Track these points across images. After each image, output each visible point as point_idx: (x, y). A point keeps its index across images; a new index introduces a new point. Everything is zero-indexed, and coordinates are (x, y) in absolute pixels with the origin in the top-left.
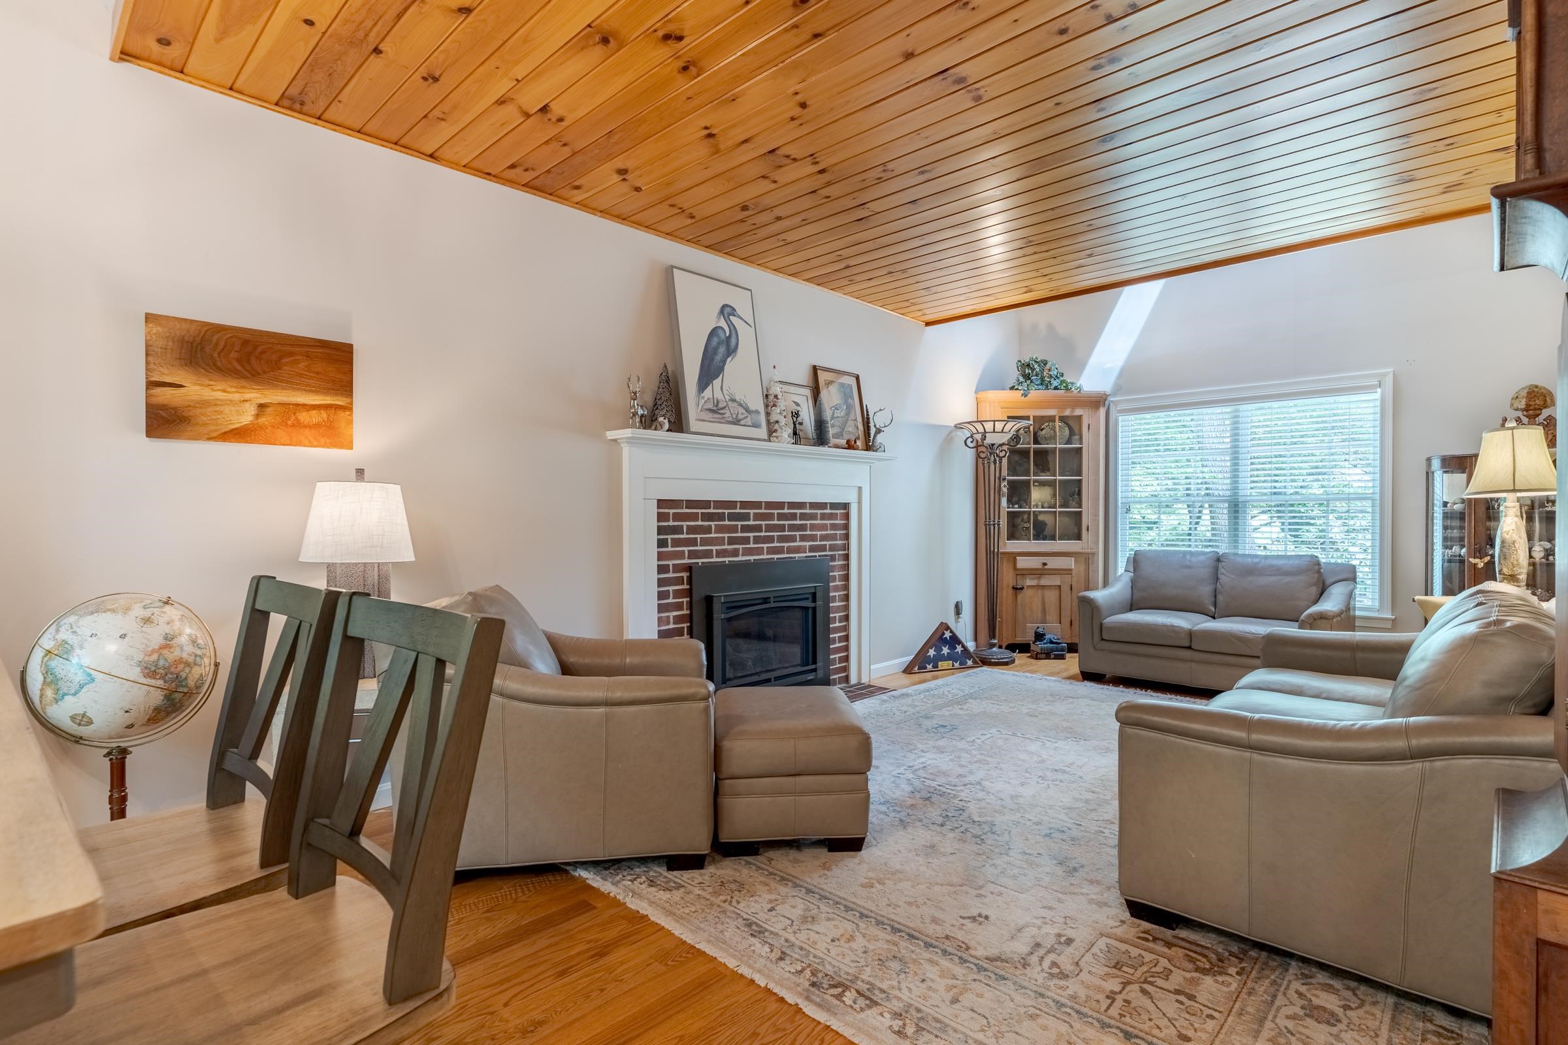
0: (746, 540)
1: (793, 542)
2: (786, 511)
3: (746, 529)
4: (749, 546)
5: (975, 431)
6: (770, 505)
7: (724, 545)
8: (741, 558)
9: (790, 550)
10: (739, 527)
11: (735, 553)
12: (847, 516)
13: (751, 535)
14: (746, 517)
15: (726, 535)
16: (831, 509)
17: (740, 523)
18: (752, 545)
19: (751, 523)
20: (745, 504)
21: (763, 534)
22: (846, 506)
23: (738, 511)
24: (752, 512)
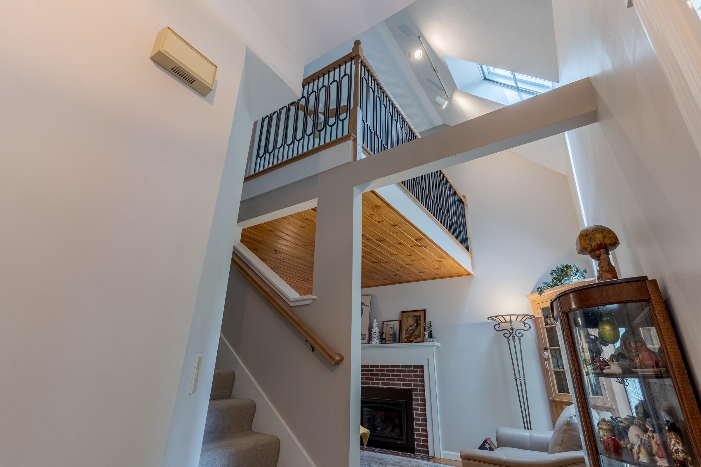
0: (373, 379)
1: (394, 381)
2: (390, 368)
3: (372, 375)
4: (374, 381)
5: (500, 322)
6: (382, 366)
7: (364, 380)
8: (370, 386)
9: (392, 384)
10: (370, 374)
11: (368, 383)
12: (423, 371)
13: (375, 377)
14: (372, 371)
15: (365, 377)
16: (414, 368)
17: (370, 373)
18: (375, 381)
19: (375, 373)
20: (372, 366)
21: (379, 377)
22: (422, 367)
23: (369, 368)
24: (375, 369)
